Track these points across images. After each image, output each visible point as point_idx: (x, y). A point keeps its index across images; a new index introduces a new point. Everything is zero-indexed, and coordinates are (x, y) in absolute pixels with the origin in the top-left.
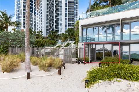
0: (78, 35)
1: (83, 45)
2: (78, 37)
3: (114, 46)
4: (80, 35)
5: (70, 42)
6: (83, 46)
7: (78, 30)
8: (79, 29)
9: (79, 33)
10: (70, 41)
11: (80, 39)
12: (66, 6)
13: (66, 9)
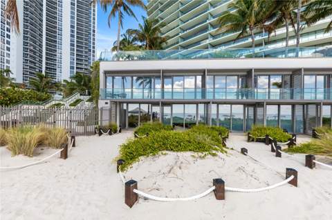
0: (97, 86)
1: (107, 103)
2: (98, 90)
4: (102, 86)
5: (82, 97)
6: (108, 105)
10: (81, 95)
11: (101, 93)
12: (72, 31)
13: (72, 36)
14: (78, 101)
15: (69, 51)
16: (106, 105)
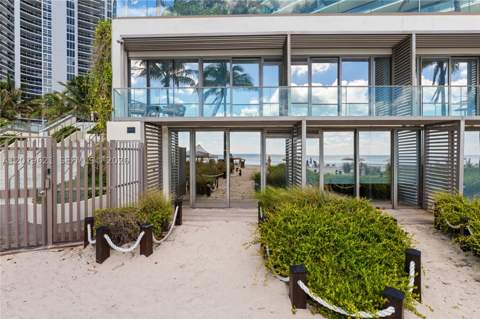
0: (105, 85)
1: (131, 130)
3: (267, 140)
5: (79, 125)
6: (138, 136)
7: (106, 65)
8: (109, 60)
9: (110, 79)
10: (78, 120)
11: (118, 105)
12: (70, 13)
13: (70, 21)
14: (66, 132)
15: (65, 48)
16: (131, 136)
